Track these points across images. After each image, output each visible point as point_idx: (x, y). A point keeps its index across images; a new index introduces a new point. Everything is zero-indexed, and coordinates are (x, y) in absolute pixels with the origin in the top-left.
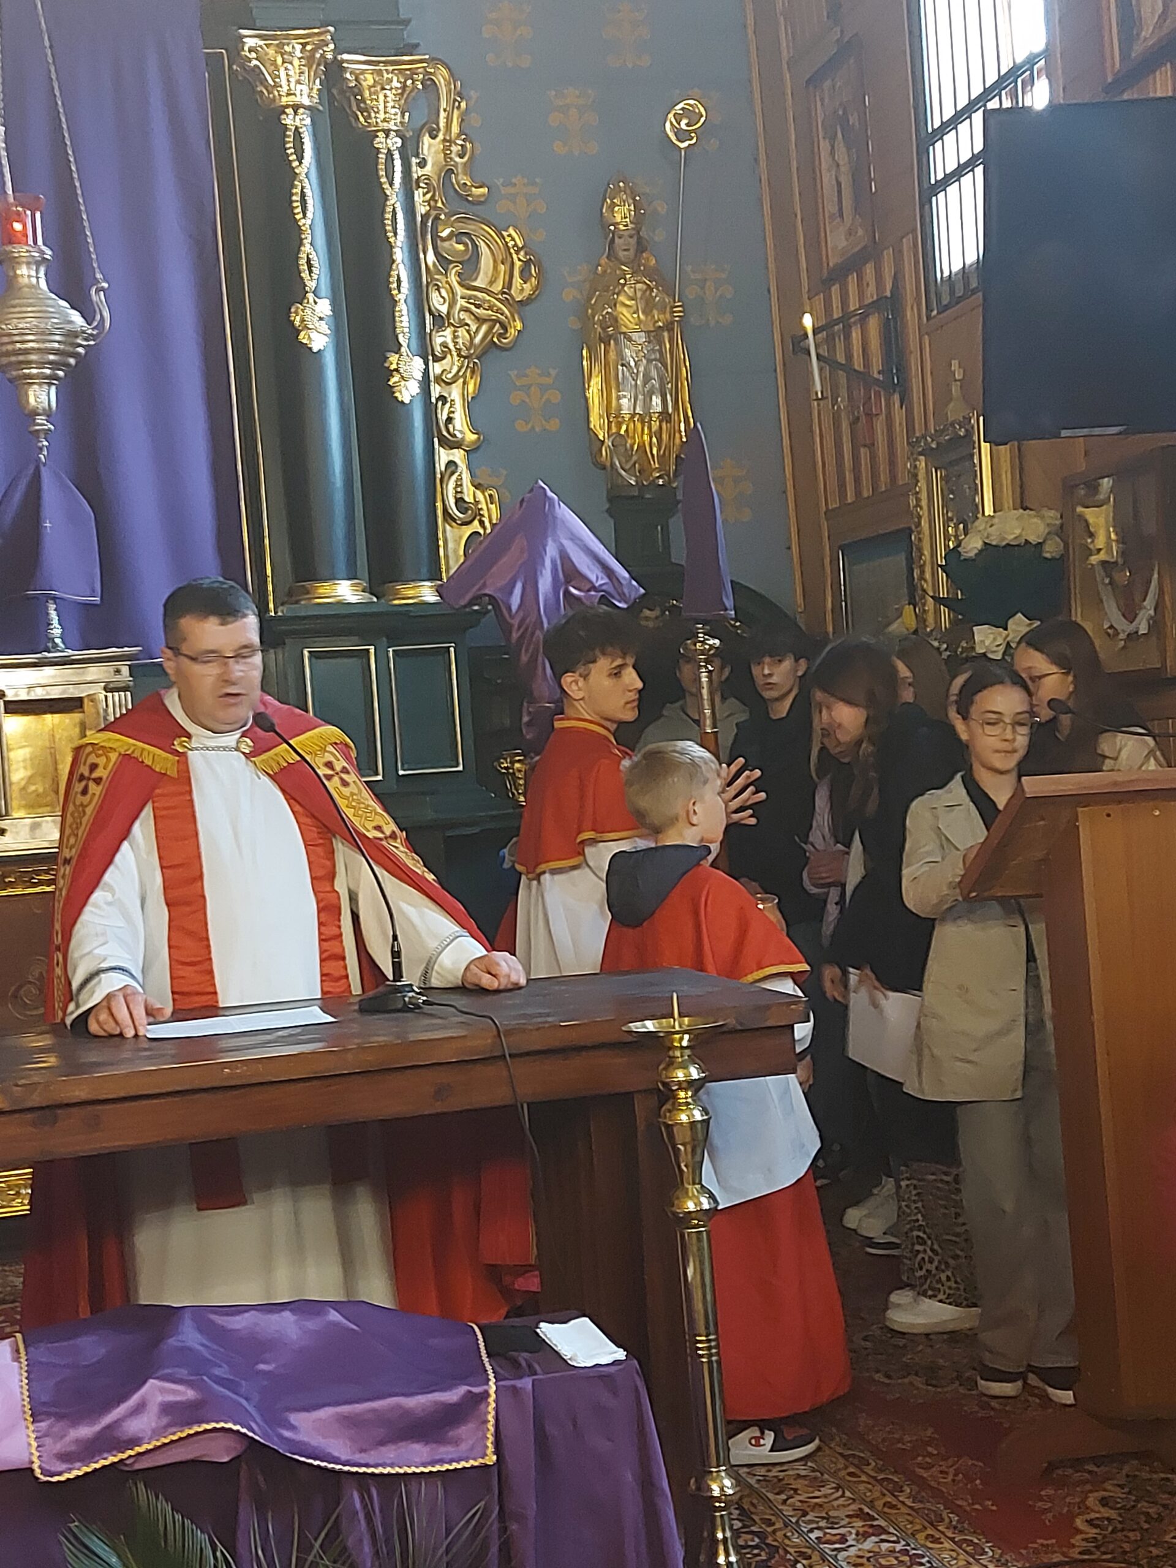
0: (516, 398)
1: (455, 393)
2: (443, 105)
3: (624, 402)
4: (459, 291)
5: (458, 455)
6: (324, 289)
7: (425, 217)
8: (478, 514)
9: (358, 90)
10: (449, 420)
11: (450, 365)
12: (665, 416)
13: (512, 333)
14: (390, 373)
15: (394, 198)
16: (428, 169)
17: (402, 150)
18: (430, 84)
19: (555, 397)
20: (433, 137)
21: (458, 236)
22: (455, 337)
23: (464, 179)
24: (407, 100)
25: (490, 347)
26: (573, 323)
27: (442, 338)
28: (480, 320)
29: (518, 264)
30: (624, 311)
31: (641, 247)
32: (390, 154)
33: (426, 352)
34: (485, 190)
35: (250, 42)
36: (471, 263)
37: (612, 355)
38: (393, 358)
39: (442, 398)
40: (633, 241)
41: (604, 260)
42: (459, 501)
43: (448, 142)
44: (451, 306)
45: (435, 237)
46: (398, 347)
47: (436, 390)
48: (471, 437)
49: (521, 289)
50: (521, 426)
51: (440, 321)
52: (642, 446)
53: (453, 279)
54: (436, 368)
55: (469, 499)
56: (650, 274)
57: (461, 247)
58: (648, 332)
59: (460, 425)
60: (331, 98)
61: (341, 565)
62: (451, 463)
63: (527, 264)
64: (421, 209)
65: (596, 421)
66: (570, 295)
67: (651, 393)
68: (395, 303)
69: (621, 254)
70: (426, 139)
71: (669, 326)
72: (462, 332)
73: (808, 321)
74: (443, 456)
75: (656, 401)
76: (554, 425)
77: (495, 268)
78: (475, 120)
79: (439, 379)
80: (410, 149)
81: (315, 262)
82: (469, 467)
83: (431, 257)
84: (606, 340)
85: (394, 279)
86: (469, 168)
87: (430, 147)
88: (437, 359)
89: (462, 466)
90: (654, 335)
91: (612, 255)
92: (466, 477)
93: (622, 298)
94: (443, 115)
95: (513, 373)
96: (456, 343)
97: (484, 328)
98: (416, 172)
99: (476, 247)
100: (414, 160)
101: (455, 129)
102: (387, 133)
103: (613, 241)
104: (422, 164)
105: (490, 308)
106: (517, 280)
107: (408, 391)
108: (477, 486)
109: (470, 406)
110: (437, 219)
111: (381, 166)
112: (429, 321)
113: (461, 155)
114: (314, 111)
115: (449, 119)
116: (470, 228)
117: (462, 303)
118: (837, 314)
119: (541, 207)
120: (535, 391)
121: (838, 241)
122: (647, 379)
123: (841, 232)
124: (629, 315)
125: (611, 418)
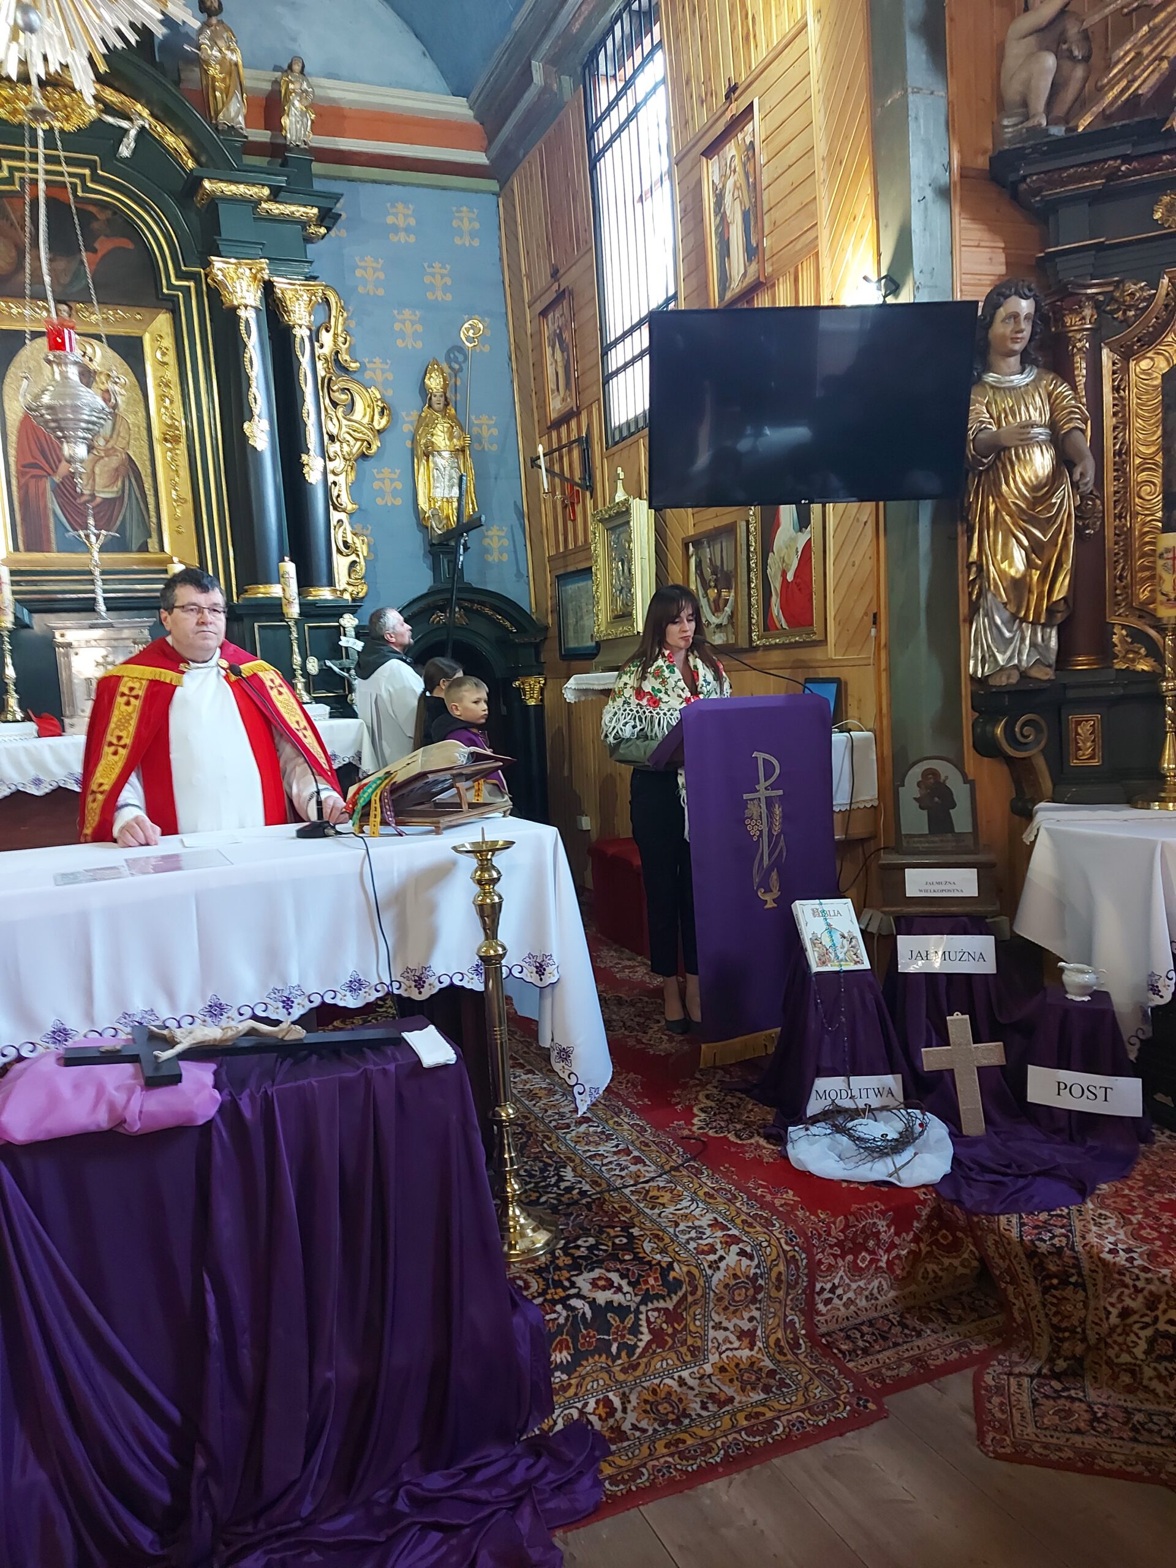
0: (376, 485)
1: (341, 480)
2: (334, 314)
3: (438, 490)
4: (344, 422)
5: (343, 516)
6: (264, 413)
7: (324, 377)
8: (355, 551)
9: (283, 300)
10: (338, 496)
11: (338, 464)
13: (374, 449)
14: (305, 476)
15: (305, 361)
16: (325, 350)
18: (325, 300)
19: (399, 484)
20: (328, 332)
21: (344, 390)
22: (341, 448)
23: (348, 358)
24: (312, 308)
25: (361, 455)
27: (333, 448)
28: (356, 440)
29: (377, 408)
30: (438, 439)
31: (447, 403)
32: (302, 338)
33: (324, 454)
34: (358, 364)
36: (350, 406)
37: (431, 463)
38: (305, 458)
39: (335, 483)
40: (442, 399)
41: (426, 408)
42: (345, 543)
43: (336, 335)
44: (339, 430)
45: (330, 389)
46: (307, 450)
47: (331, 478)
48: (350, 504)
49: (379, 422)
50: (379, 500)
51: (332, 438)
52: (447, 516)
53: (340, 415)
54: (331, 466)
55: (349, 541)
56: (452, 418)
57: (344, 396)
58: (451, 451)
59: (345, 500)
62: (340, 521)
63: (383, 409)
64: (321, 373)
65: (422, 500)
67: (452, 486)
68: (306, 426)
70: (324, 332)
71: (463, 449)
72: (345, 445)
73: (540, 449)
74: (335, 516)
75: (455, 490)
76: (398, 500)
77: (364, 410)
78: (352, 323)
79: (334, 473)
80: (314, 337)
81: (259, 399)
82: (350, 522)
83: (327, 401)
84: (427, 455)
85: (305, 412)
86: (349, 351)
87: (326, 338)
88: (331, 460)
89: (345, 521)
90: (454, 453)
91: (430, 406)
92: (348, 529)
93: (436, 431)
94: (333, 319)
95: (375, 471)
96: (342, 452)
97: (358, 444)
98: (318, 351)
99: (353, 396)
100: (316, 344)
101: (340, 327)
103: (430, 397)
104: (322, 346)
105: (362, 433)
106: (377, 417)
107: (315, 476)
108: (354, 534)
109: (349, 486)
110: (330, 379)
111: (297, 346)
112: (326, 437)
113: (344, 344)
114: (257, 310)
115: (338, 323)
116: (350, 385)
117: (344, 429)
118: (555, 446)
119: (390, 376)
120: (387, 481)
121: (556, 406)
122: (451, 478)
123: (558, 400)
124: (441, 438)
125: (431, 499)
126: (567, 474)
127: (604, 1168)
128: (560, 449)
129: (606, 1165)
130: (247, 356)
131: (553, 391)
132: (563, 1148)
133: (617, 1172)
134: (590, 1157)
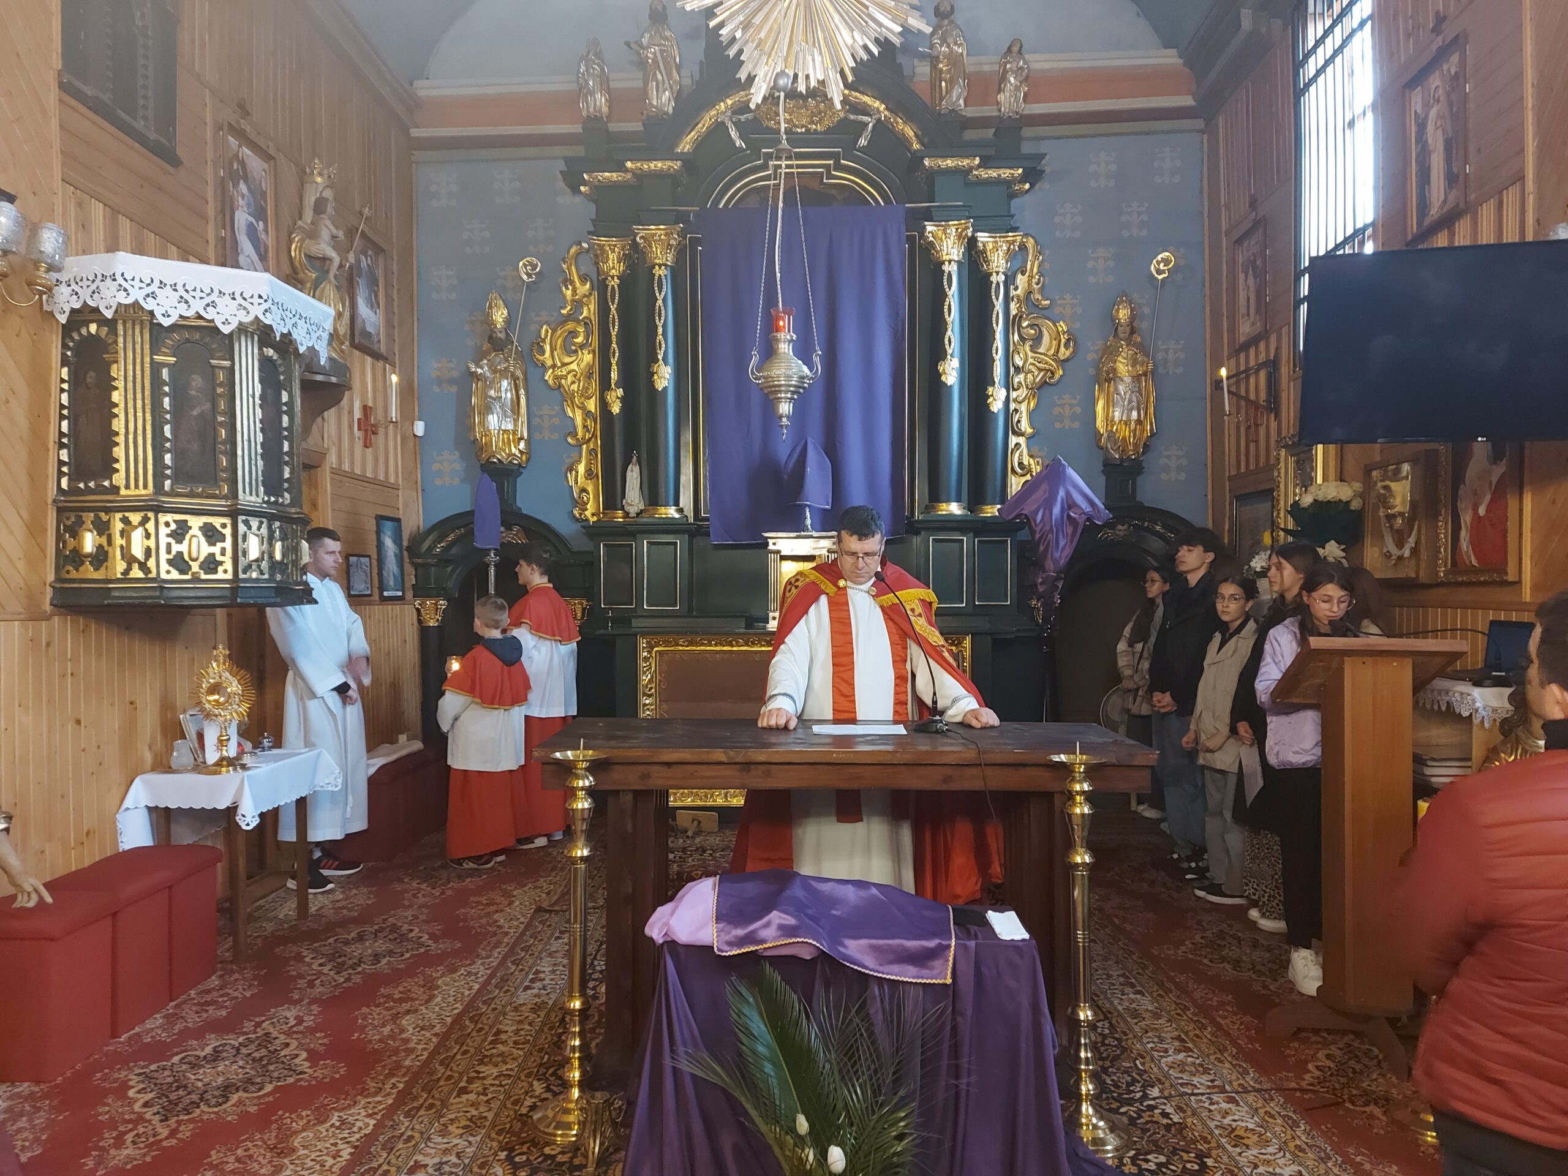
0: (1056, 410)
1: (1023, 407)
2: (1030, 257)
3: (1117, 414)
4: (1030, 354)
5: (1022, 440)
6: (957, 353)
7: (1015, 317)
8: (1030, 471)
9: (984, 251)
10: (1019, 421)
11: (1023, 393)
12: (1139, 422)
13: (1057, 377)
14: (988, 397)
15: (999, 305)
16: (1019, 292)
17: (1006, 283)
18: (1023, 247)
19: (1078, 410)
20: (1023, 275)
21: (1031, 326)
22: (1026, 379)
23: (1038, 296)
24: (1010, 256)
25: (1044, 384)
26: (1092, 371)
27: (1019, 379)
28: (1040, 370)
29: (1063, 340)
30: (1121, 365)
31: (1133, 331)
32: (998, 284)
33: (1008, 385)
34: (1048, 302)
35: (929, 228)
36: (1037, 340)
37: (1112, 389)
38: (990, 389)
39: (1016, 410)
40: (1128, 328)
41: (1111, 338)
42: (1021, 464)
43: (1031, 277)
44: (1025, 362)
45: (1019, 326)
46: (993, 384)
47: (1013, 406)
48: (1030, 431)
49: (1064, 353)
50: (1057, 425)
51: (1018, 370)
52: (1124, 439)
53: (1028, 348)
54: (1014, 394)
55: (1026, 463)
56: (1137, 345)
57: (1032, 332)
58: (1133, 377)
59: (1025, 426)
60: (970, 255)
61: (953, 494)
62: (1018, 445)
63: (1068, 340)
64: (1013, 311)
65: (1100, 423)
66: (1091, 356)
67: (1132, 409)
68: (994, 361)
69: (1121, 335)
70: (1019, 276)
71: (1145, 374)
72: (1030, 376)
73: (1223, 372)
74: (1013, 440)
75: (1134, 414)
76: (1076, 425)
77: (1051, 343)
78: (1047, 266)
79: (1015, 400)
80: (1010, 280)
81: (953, 340)
82: (1028, 446)
83: (1016, 337)
84: (1109, 380)
85: (994, 349)
86: (1042, 291)
87: (1021, 280)
88: (1014, 390)
89: (1024, 446)
90: (1137, 378)
91: (1116, 335)
92: (1025, 452)
93: (1120, 359)
94: (1029, 263)
95: (1056, 398)
96: (1025, 381)
97: (1042, 374)
98: (1013, 293)
99: (1041, 332)
100: (1012, 287)
101: (1035, 270)
102: (997, 273)
103: (1116, 329)
104: (1016, 289)
105: (1046, 363)
106: (1062, 349)
107: (996, 407)
108: (1031, 456)
109: (1031, 415)
110: (1021, 317)
111: (993, 290)
112: (1012, 370)
113: (1037, 284)
114: (959, 262)
115: (1032, 265)
116: (1039, 321)
117: (1031, 360)
118: (1242, 368)
119: (1079, 310)
120: (1067, 407)
121: (1245, 329)
122: (1130, 402)
123: (1249, 323)
124: (1123, 367)
125: (1109, 420)
126: (1252, 397)
127: (1192, 1098)
128: (1246, 371)
129: (1196, 1095)
130: (947, 303)
131: (1243, 316)
132: (1155, 1070)
133: (1206, 1105)
134: (1182, 1085)
